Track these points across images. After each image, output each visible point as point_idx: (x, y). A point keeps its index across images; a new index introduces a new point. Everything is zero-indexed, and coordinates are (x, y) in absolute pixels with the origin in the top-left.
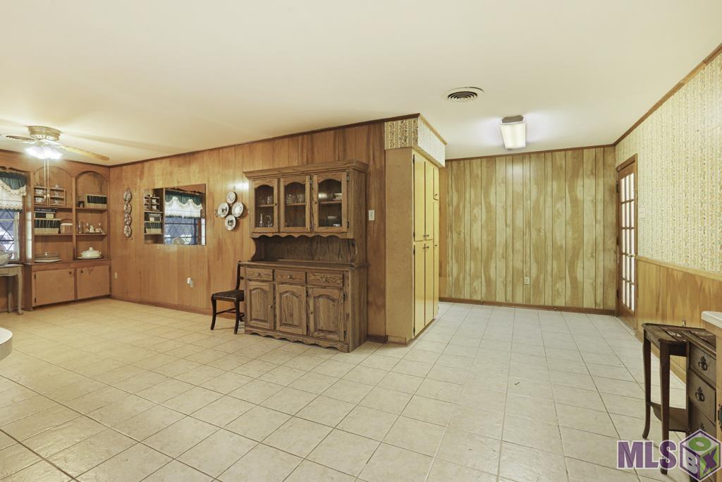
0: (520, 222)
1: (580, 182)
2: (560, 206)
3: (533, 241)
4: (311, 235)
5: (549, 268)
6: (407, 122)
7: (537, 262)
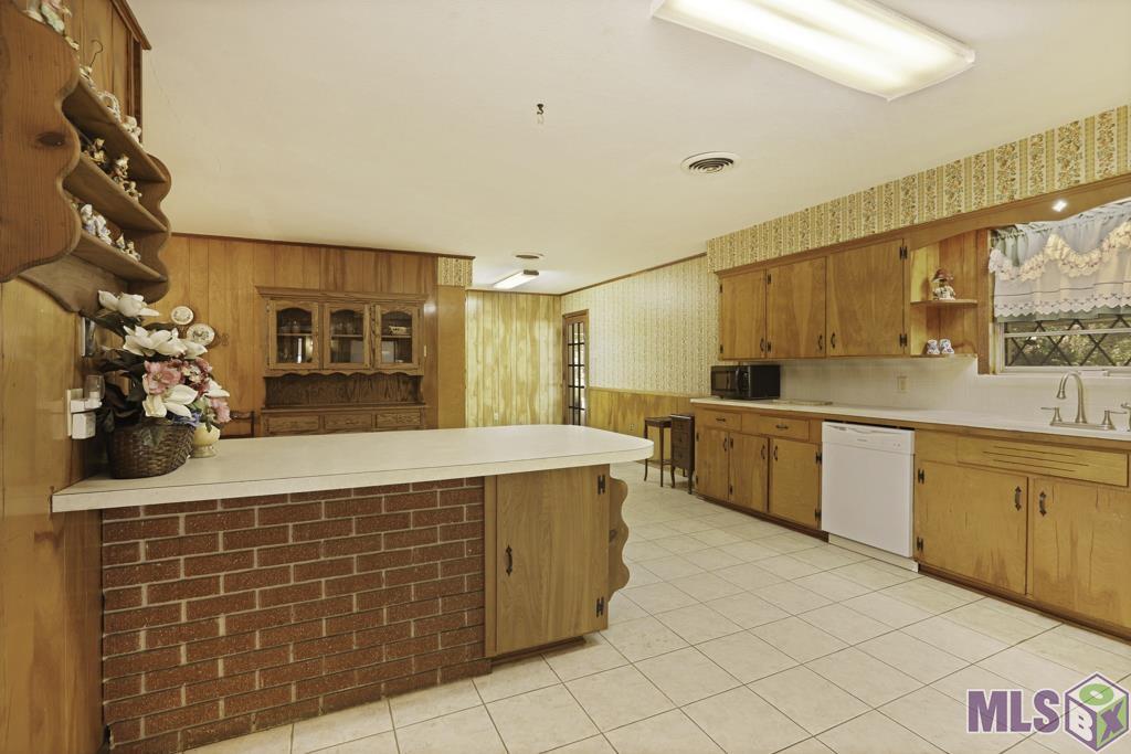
0: (490, 360)
1: (537, 325)
2: (522, 345)
3: (501, 378)
4: (369, 373)
5: (514, 403)
6: (462, 261)
7: (505, 398)
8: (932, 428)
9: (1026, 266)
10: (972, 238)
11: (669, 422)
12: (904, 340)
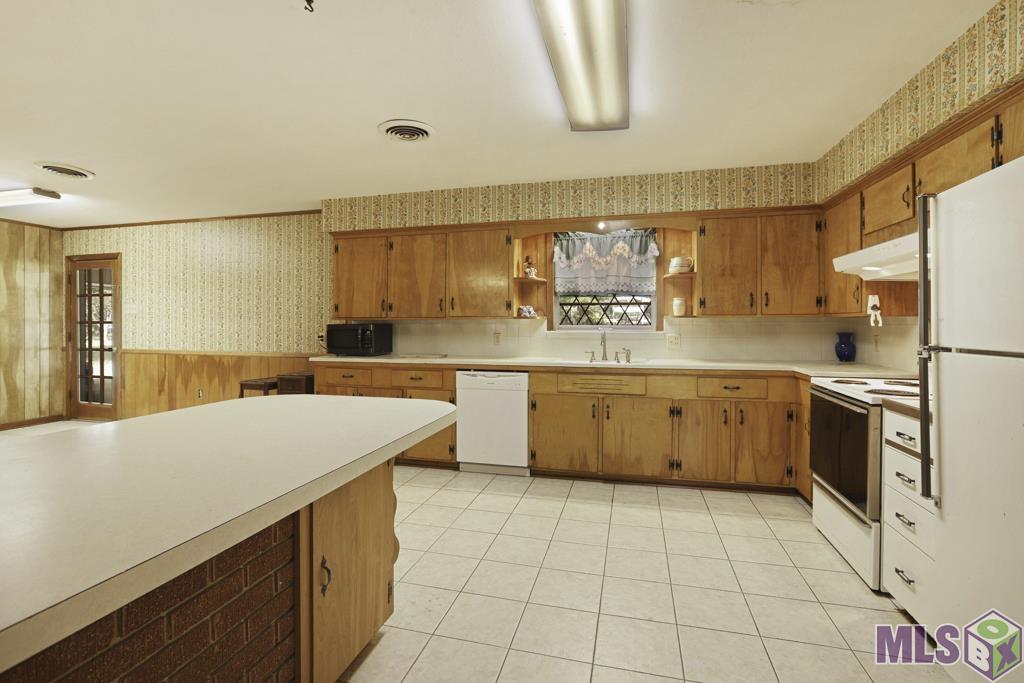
8: (542, 369)
9: (575, 259)
10: (543, 237)
11: (276, 383)
12: (509, 306)
